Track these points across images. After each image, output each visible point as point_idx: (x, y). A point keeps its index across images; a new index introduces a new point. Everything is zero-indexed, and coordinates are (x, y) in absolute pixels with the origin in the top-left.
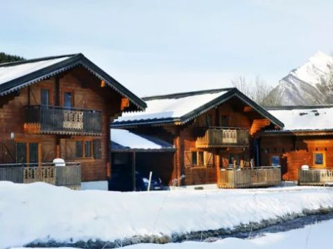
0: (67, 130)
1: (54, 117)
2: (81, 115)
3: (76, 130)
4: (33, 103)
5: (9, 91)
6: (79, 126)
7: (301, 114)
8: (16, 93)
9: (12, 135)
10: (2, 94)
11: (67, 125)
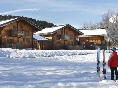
0: (19, 35)
1: (16, 32)
2: (23, 32)
3: (22, 35)
4: (11, 29)
5: (3, 26)
6: (23, 34)
7: (91, 31)
8: (5, 27)
9: (5, 37)
10: (1, 27)
11: (20, 34)
